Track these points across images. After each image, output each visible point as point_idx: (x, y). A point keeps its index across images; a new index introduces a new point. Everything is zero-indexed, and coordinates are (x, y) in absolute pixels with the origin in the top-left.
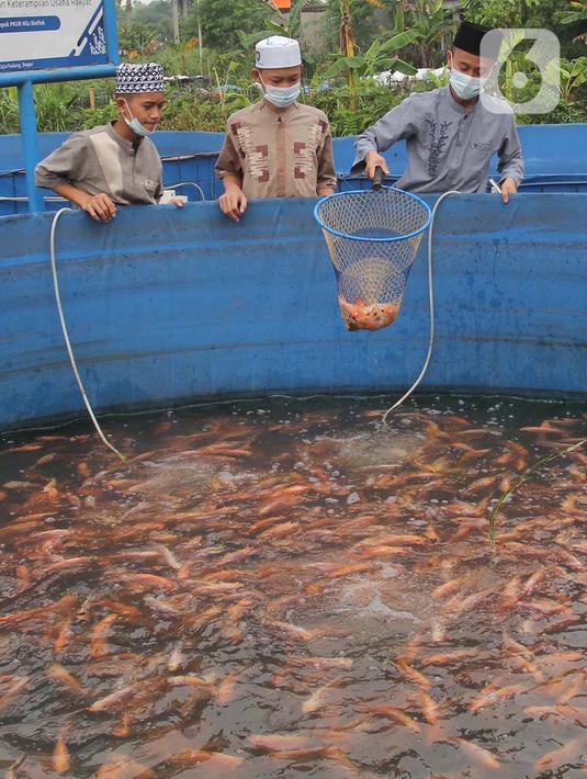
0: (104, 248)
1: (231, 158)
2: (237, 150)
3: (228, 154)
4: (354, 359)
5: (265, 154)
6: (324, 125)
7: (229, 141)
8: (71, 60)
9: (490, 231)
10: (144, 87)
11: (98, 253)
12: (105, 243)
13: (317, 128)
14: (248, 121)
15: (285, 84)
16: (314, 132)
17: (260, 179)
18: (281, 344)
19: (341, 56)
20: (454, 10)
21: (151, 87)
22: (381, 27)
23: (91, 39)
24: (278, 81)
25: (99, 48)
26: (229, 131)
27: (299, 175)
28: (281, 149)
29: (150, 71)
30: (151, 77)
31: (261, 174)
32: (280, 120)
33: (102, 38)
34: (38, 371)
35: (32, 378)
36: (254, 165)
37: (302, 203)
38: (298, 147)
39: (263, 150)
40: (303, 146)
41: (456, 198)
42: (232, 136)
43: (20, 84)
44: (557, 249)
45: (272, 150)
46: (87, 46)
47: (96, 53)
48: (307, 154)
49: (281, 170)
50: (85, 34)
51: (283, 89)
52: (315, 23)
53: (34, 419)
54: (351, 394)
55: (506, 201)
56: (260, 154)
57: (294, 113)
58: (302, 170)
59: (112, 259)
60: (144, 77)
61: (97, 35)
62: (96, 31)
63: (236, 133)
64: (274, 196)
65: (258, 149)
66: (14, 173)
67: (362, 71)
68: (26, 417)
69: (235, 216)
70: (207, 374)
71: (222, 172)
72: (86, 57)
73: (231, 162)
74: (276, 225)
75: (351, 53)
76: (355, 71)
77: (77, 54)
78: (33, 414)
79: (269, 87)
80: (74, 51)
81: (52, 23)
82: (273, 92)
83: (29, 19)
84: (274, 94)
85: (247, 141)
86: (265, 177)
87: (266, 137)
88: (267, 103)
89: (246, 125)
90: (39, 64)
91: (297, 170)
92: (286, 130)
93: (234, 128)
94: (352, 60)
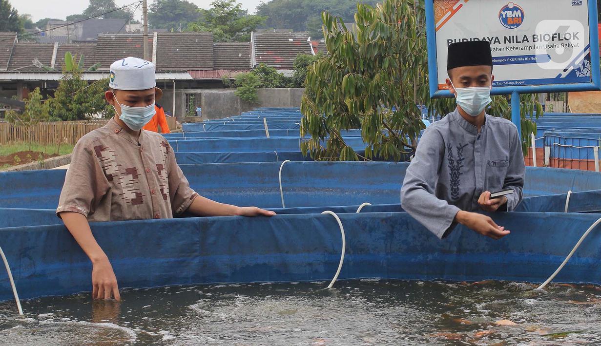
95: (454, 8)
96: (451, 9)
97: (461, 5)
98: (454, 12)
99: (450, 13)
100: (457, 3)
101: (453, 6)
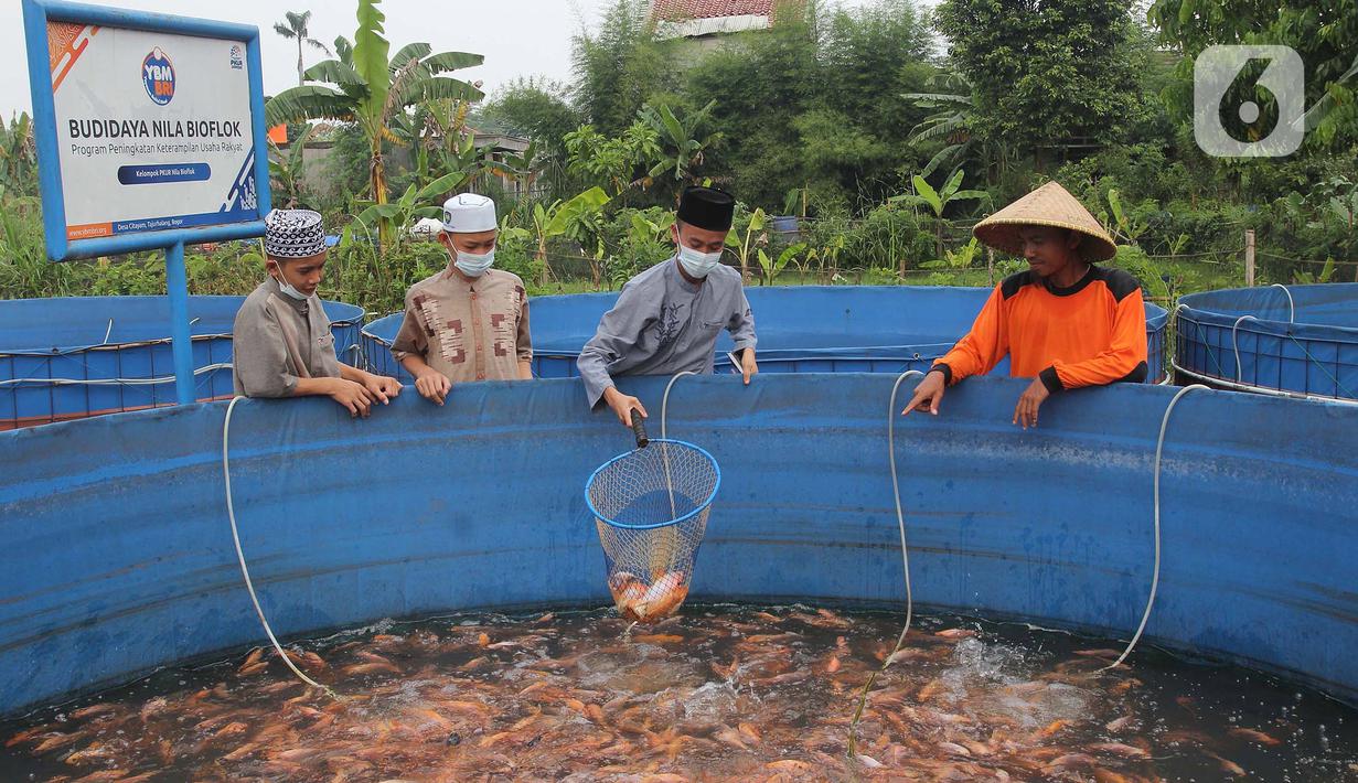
0: (282, 444)
1: (414, 337)
2: (422, 326)
3: (411, 333)
4: (571, 569)
5: (459, 330)
6: (520, 290)
7: (412, 317)
8: (221, 217)
9: (730, 418)
10: (299, 251)
11: (275, 449)
12: (283, 438)
13: (515, 295)
14: (434, 293)
15: (481, 249)
16: (512, 301)
17: (455, 360)
18: (486, 553)
19: (374, 203)
20: (488, 149)
21: (308, 251)
22: (401, 168)
23: (242, 192)
24: (472, 247)
25: (250, 203)
26: (411, 305)
27: (500, 352)
28: (476, 324)
29: (306, 232)
30: (307, 239)
31: (455, 354)
32: (472, 290)
33: (253, 190)
34: (204, 596)
35: (198, 605)
36: (446, 344)
37: (511, 387)
38: (497, 319)
39: (456, 325)
40: (501, 317)
41: (687, 379)
42: (416, 313)
43: (168, 247)
44: (808, 436)
45: (466, 324)
46: (238, 200)
47: (247, 208)
48: (508, 327)
49: (479, 348)
50: (236, 185)
51: (477, 256)
52: (321, 161)
53: (198, 655)
54: (567, 608)
55: (747, 382)
56: (453, 330)
57: (487, 280)
58: (503, 346)
59: (291, 457)
60: (299, 240)
61: (248, 186)
62: (246, 182)
63: (420, 308)
64: (473, 379)
65: (450, 325)
66: (86, 351)
67: (399, 220)
68: (188, 653)
69: (439, 400)
70: (400, 592)
71: (400, 354)
72: (237, 214)
73: (415, 341)
74: (481, 413)
75: (383, 200)
76: (392, 221)
77: (228, 209)
78: (197, 650)
79: (461, 254)
80: (225, 205)
81: (202, 172)
82: (465, 259)
83: (178, 167)
84: (466, 261)
85: (435, 317)
86: (461, 357)
87: (459, 311)
88: (457, 271)
89: (432, 297)
90: (189, 221)
91: (497, 347)
92: (481, 301)
93: (418, 302)
94: (385, 207)
95: (76, 46)
96: (69, 48)
97: (86, 42)
98: (76, 55)
99: (68, 56)
100: (79, 33)
101: (73, 41)
